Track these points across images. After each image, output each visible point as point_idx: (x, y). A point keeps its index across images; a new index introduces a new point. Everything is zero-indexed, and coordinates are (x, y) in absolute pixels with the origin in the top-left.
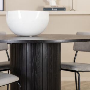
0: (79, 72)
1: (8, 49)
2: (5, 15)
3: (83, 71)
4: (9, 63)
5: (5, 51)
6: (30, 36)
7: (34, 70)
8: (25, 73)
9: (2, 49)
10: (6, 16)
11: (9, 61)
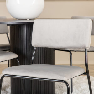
0: (72, 52)
1: (8, 32)
2: (5, 1)
3: (75, 51)
4: (9, 44)
5: (6, 34)
6: (28, 19)
7: (31, 49)
8: (23, 51)
9: (3, 32)
10: (7, 1)
11: (9, 43)
